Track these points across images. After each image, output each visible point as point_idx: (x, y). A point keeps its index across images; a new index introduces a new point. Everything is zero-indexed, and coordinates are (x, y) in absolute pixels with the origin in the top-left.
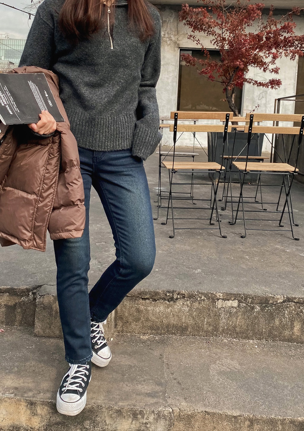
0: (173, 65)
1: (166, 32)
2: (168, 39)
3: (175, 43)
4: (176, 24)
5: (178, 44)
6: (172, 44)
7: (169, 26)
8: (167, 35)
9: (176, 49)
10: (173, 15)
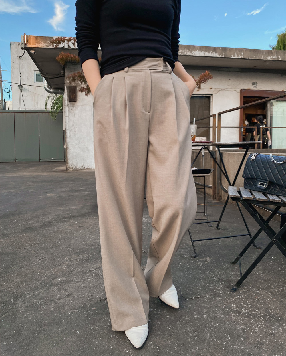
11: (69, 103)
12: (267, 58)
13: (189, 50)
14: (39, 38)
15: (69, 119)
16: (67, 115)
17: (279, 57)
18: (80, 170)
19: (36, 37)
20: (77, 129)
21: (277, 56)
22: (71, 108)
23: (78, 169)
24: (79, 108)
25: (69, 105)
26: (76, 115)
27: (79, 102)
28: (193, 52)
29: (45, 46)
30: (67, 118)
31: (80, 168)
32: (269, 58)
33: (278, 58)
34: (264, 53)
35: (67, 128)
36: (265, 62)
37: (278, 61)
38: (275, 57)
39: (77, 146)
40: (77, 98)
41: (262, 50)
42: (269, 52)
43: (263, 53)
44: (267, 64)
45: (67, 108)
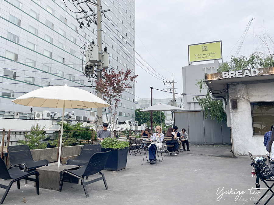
0: (248, 111)
1: (241, 95)
2: (242, 99)
3: (247, 100)
4: (246, 91)
5: (249, 100)
6: (245, 101)
7: (242, 92)
8: (241, 97)
9: (248, 103)
10: (244, 86)
11: (233, 110)
14: (214, 75)
15: (233, 120)
16: (232, 118)
18: (243, 156)
19: (212, 75)
20: (239, 127)
22: (235, 113)
23: (241, 155)
24: (240, 113)
25: (233, 112)
26: (238, 118)
27: (239, 109)
29: (217, 78)
30: (232, 120)
31: (243, 154)
35: (232, 127)
39: (240, 139)
40: (238, 107)
45: (231, 114)
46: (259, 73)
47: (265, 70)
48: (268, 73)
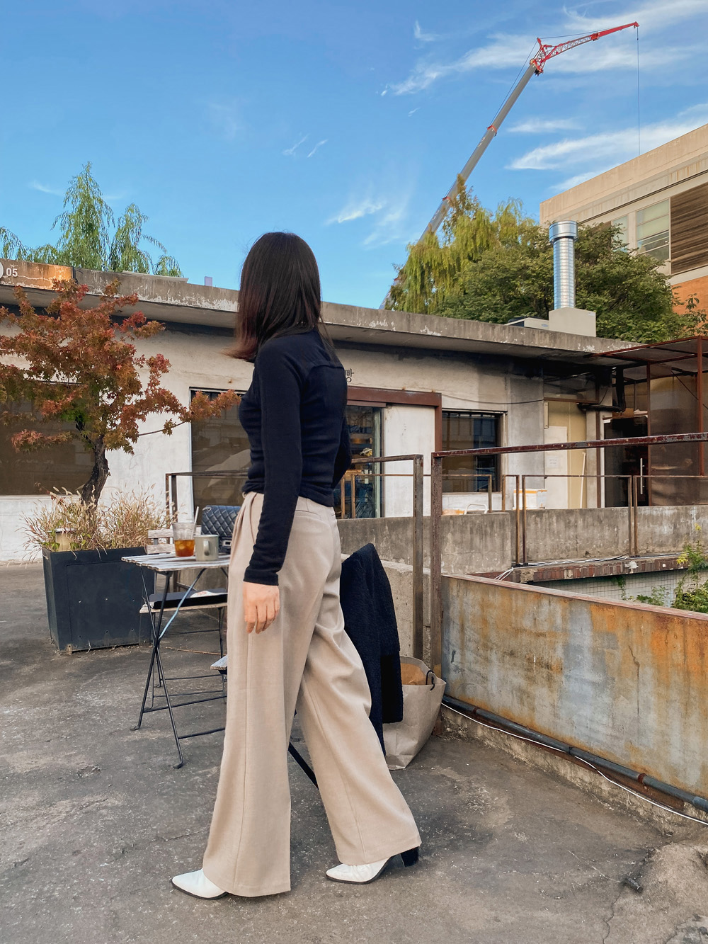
12: (370, 325)
13: (206, 297)
17: (392, 323)
21: (388, 321)
28: (214, 302)
32: (373, 325)
33: (390, 325)
34: (363, 315)
36: (365, 331)
37: (390, 331)
38: (384, 324)
41: (360, 308)
42: (373, 313)
43: (360, 314)
44: (372, 334)
46: (5, 274)
47: (25, 268)
48: (35, 282)
